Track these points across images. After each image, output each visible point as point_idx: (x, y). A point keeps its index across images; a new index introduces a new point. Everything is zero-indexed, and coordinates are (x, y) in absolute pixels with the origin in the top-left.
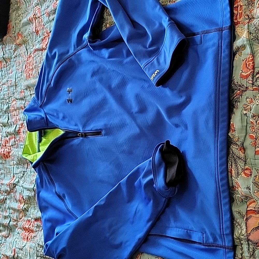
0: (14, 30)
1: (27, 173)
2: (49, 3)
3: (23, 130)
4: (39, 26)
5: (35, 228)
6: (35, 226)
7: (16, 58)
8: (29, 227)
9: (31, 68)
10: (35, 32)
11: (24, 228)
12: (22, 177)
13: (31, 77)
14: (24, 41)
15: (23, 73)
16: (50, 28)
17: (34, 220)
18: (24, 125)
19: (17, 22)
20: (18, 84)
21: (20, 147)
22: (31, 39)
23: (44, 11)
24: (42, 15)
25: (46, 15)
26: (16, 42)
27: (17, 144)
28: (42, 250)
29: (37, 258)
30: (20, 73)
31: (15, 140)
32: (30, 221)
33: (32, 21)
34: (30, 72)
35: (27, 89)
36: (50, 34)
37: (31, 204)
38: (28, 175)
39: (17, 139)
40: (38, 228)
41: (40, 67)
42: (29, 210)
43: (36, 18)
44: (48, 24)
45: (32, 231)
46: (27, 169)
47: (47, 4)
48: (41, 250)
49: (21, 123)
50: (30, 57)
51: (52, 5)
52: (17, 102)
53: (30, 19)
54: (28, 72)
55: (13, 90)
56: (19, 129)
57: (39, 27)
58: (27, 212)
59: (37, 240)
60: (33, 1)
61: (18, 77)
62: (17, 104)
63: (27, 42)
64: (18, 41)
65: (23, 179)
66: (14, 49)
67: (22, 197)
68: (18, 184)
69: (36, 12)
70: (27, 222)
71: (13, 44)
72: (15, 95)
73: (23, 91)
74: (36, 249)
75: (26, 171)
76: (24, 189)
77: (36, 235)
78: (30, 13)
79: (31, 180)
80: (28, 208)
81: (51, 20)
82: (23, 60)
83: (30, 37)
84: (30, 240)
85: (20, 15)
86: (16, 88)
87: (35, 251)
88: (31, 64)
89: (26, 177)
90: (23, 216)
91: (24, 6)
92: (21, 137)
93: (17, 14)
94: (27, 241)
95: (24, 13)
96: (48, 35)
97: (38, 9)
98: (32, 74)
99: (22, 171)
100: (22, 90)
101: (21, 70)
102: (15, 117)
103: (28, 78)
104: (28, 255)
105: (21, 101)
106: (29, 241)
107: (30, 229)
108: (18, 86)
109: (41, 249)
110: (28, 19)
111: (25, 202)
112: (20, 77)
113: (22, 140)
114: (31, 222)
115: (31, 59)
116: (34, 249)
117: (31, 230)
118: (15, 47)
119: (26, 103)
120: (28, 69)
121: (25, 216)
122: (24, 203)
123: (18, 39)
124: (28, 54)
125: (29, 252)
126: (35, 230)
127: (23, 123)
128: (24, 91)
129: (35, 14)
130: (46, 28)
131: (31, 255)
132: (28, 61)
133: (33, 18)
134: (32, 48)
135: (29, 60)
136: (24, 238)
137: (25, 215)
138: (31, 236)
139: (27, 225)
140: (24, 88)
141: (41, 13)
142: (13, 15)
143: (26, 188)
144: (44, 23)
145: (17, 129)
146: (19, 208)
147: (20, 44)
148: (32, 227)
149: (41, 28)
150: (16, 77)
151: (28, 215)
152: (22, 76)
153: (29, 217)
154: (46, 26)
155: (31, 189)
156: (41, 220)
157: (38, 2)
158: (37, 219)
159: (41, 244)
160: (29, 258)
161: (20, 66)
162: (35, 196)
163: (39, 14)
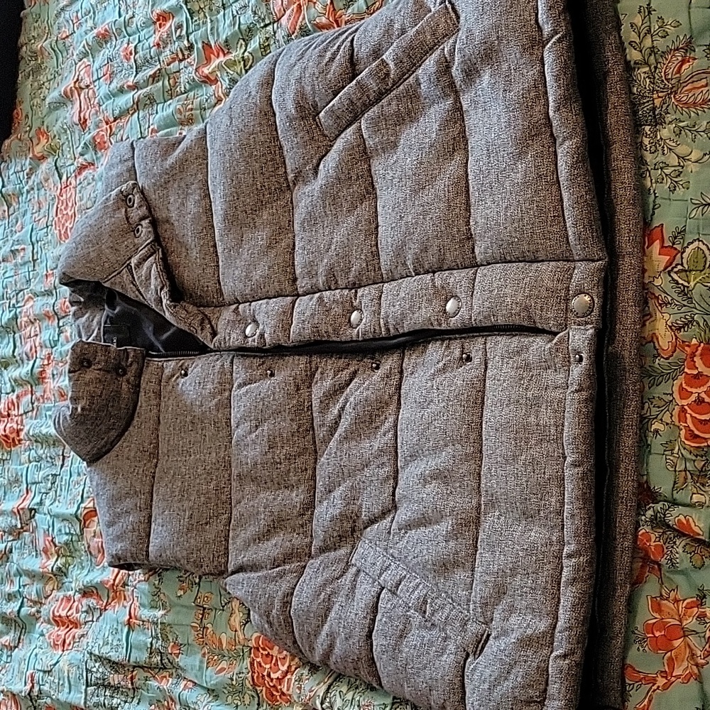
0: (29, 123)
1: (62, 478)
2: (112, 49)
3: (52, 371)
4: (88, 108)
5: (83, 615)
6: (83, 610)
7: (32, 192)
8: (68, 614)
9: (70, 214)
10: (78, 123)
11: (57, 619)
12: (48, 491)
13: (70, 235)
14: (52, 149)
15: (51, 230)
16: (113, 111)
17: (79, 595)
18: (54, 358)
19: (35, 103)
20: (39, 257)
21: (44, 415)
22: (69, 142)
23: (99, 71)
24: (96, 81)
25: (105, 80)
26: (33, 149)
27: (38, 407)
28: (99, 667)
29: (88, 688)
30: (44, 228)
31: (34, 397)
32: (70, 600)
33: (72, 97)
34: (67, 224)
36: (112, 124)
37: (73, 557)
38: (63, 483)
39: (38, 394)
40: (91, 614)
42: (70, 572)
43: (82, 89)
44: (109, 102)
45: (76, 624)
46: (61, 469)
47: (107, 51)
48: (97, 667)
49: (47, 353)
50: (67, 186)
52: (35, 303)
53: (67, 92)
54: (63, 225)
55: (27, 273)
56: (42, 369)
57: (89, 111)
58: (65, 577)
59: (88, 642)
60: (74, 48)
61: (38, 239)
62: (35, 308)
63: (59, 149)
64: (38, 150)
65: (51, 494)
66: (28, 170)
67: (52, 541)
68: (40, 510)
69: (82, 73)
70: (63, 603)
71: (26, 159)
72: (32, 285)
73: (51, 272)
74: (85, 667)
75: (58, 473)
76: (55, 519)
77: (85, 633)
78: (66, 78)
79: (73, 495)
80: (67, 566)
81: (114, 92)
82: (50, 195)
83: (66, 137)
84: (70, 647)
85: (43, 84)
86: (34, 266)
87: (83, 671)
88: (70, 205)
89: (59, 489)
90: (53, 589)
91: (54, 62)
92: (48, 390)
93: (36, 84)
94: (63, 651)
95: (52, 79)
96: (108, 126)
97: (86, 67)
99: (48, 475)
100: (49, 270)
101: (44, 221)
102: (32, 339)
103: (63, 239)
104: (67, 684)
105: (46, 298)
106: (67, 650)
107: (71, 618)
108: (39, 260)
109: (97, 665)
110: (62, 92)
111: (60, 552)
112: (44, 238)
113: (49, 395)
114: (74, 601)
115: (70, 190)
116: (79, 668)
117: (72, 623)
118: (30, 164)
119: (58, 301)
120: (62, 218)
121: (59, 589)
122: (56, 557)
123: (38, 144)
124: (61, 179)
125: (68, 677)
126: (82, 621)
127: (52, 353)
128: (53, 273)
129: (78, 80)
130: (105, 112)
131: (72, 683)
132: (62, 196)
133: (73, 88)
134: (73, 164)
135: (64, 196)
136: (56, 643)
137: (60, 585)
138: (74, 637)
139: (63, 610)
140: (54, 266)
141: (93, 77)
142: (26, 87)
143: (57, 516)
144: (99, 100)
145: (36, 370)
146: (45, 570)
147: (44, 157)
148: (77, 613)
149: (93, 111)
150: (34, 239)
151: (67, 584)
152: (49, 237)
153: (68, 591)
154: (104, 106)
155: (71, 515)
156: (97, 593)
157: (86, 50)
158: (86, 592)
159: (97, 653)
160: (66, 690)
161: (42, 211)
162: (82, 534)
163: (87, 79)
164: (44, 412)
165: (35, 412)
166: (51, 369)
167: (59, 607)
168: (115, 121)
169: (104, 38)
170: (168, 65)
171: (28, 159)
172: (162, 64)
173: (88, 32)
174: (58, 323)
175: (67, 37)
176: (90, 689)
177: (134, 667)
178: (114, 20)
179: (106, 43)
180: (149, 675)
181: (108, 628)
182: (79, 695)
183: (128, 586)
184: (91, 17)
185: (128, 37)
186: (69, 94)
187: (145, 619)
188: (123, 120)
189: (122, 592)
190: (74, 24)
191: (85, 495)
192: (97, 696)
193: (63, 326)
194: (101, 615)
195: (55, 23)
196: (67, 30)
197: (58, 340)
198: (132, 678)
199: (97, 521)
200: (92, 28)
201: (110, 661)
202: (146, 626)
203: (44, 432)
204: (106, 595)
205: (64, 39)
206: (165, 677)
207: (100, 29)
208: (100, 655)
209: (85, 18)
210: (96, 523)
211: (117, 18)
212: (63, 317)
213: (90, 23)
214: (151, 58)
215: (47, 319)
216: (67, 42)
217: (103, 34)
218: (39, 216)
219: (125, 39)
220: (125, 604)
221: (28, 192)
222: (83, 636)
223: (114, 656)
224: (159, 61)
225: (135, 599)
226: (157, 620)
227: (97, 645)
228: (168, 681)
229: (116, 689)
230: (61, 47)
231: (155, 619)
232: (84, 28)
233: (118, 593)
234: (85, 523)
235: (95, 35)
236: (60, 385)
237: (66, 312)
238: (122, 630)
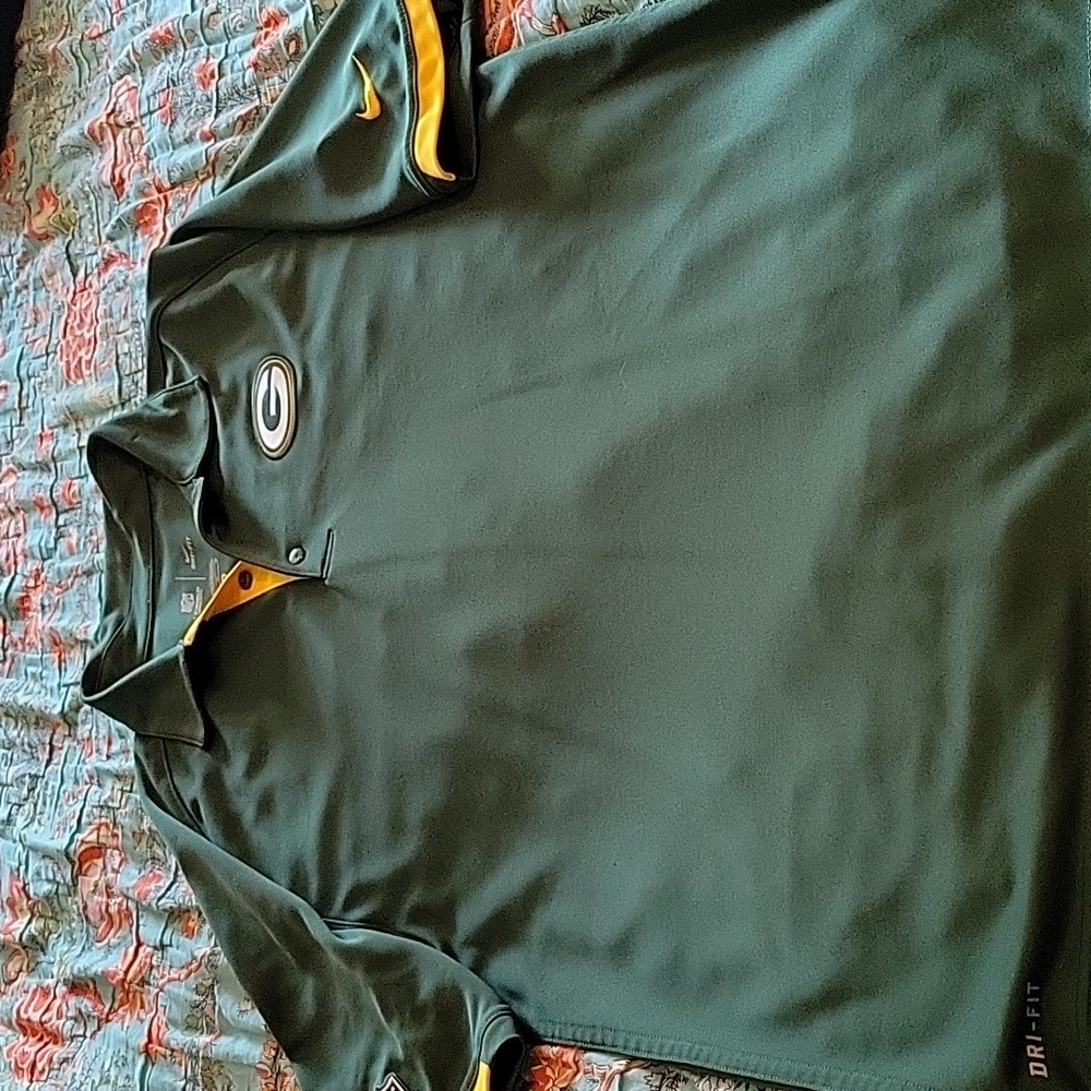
0: (27, 174)
1: (47, 783)
2: (178, 65)
3: (42, 599)
4: (129, 161)
5: (69, 1024)
6: (70, 1014)
7: (25, 292)
8: (44, 1019)
9: (87, 336)
10: (109, 183)
11: (24, 1023)
12: (22, 802)
13: (86, 372)
14: (63, 224)
15: (53, 359)
16: (170, 171)
17: (64, 989)
18: (46, 578)
19: (39, 143)
20: (30, 403)
21: (23, 672)
22: (92, 215)
23: (152, 98)
24: (145, 115)
25: (163, 116)
26: (30, 223)
27: (13, 656)
30: (43, 356)
31: (7, 639)
32: (48, 994)
33: (102, 139)
34: (82, 353)
35: (65, 425)
36: (168, 193)
37: (58, 921)
38: (49, 792)
39: (16, 635)
40: (82, 1024)
41: (123, 335)
42: (50, 946)
44: (165, 155)
45: (56, 1038)
46: (46, 767)
47: (168, 68)
49: (34, 568)
50: (85, 289)
52: (19, 481)
53: (93, 131)
54: (75, 354)
55: (9, 429)
56: (24, 594)
57: (130, 166)
58: (41, 954)
59: (74, 1074)
60: (110, 56)
61: (31, 373)
62: (19, 489)
63: (75, 225)
64: (39, 223)
65: (26, 807)
66: (19, 255)
67: (24, 888)
68: (7, 832)
69: (121, 100)
70: (36, 998)
71: (18, 235)
72: (15, 449)
73: (50, 432)
75: (41, 774)
76: (31, 853)
77: (71, 1056)
78: (93, 105)
79: (63, 816)
80: (46, 934)
81: (177, 141)
82: (56, 301)
83: (87, 206)
84: (44, 1077)
85: (54, 112)
86: (21, 419)
88: (88, 320)
89: (40, 801)
90: (21, 970)
91: (74, 77)
92: (32, 630)
93: (42, 110)
94: (31, 1081)
95: (69, 105)
96: (161, 196)
97: (129, 90)
98: (89, 362)
99: (24, 776)
100: (46, 427)
101: (42, 343)
102: (10, 541)
103: (73, 376)
105: (38, 474)
106: (38, 1081)
107: (47, 1026)
108: (30, 410)
110: (86, 128)
111: (36, 909)
113: (34, 640)
114: (55, 997)
115: (89, 296)
117: (49, 1034)
118: (24, 246)
119: (60, 482)
120: (74, 341)
121: (31, 971)
122: (29, 916)
123: (39, 213)
124: (75, 275)
126: (66, 1032)
127: (43, 570)
128: (52, 434)
129: (113, 111)
130: (156, 171)
132: (75, 305)
133: (105, 125)
134: (96, 253)
135: (79, 304)
136: (20, 1065)
137: (32, 965)
138: (51, 1060)
139: (34, 1010)
140: (55, 422)
141: (139, 108)
142: (24, 115)
143: (34, 849)
144: (149, 149)
145: (15, 595)
146: (9, 936)
147: (48, 236)
148: (58, 1018)
149: (137, 167)
150: (23, 373)
151: (44, 965)
152: (50, 371)
153: (46, 977)
154: (155, 160)
155: (58, 851)
156: (95, 988)
157: (130, 62)
158: (77, 986)
161: (40, 326)
162: (75, 885)
163: (130, 111)
164: (23, 667)
165: (7, 664)
166: (40, 596)
167: (29, 1005)
168: (172, 188)
169: (164, 45)
170: (274, 101)
171: (21, 238)
172: (263, 98)
173: (136, 31)
174: (57, 520)
175: (100, 35)
178: (183, 15)
179: (166, 53)
181: (110, 1053)
183: (150, 985)
184: (142, 6)
185: (206, 46)
186: (97, 134)
187: (176, 1048)
188: (186, 189)
189: (138, 995)
190: (112, 15)
191: (84, 819)
193: (65, 525)
194: (99, 1029)
195: (79, 10)
196: (100, 25)
197: (56, 548)
199: (101, 865)
200: (143, 25)
202: (177, 1059)
203: (21, 701)
204: (110, 995)
205: (94, 38)
207: (158, 28)
209: (132, 6)
210: (99, 870)
211: (189, 12)
212: (66, 511)
213: (141, 16)
214: (245, 87)
215: (38, 509)
216: (98, 45)
217: (161, 38)
218: (34, 333)
219: (202, 49)
220: (143, 1015)
221: (18, 291)
222: (66, 1060)
224: (259, 93)
225: (161, 1009)
226: (198, 1052)
227: (89, 1080)
230: (89, 51)
231: (194, 1051)
232: (129, 23)
233: (131, 995)
234: (80, 867)
235: (148, 37)
236: (53, 625)
237: (71, 503)
238: (134, 1060)
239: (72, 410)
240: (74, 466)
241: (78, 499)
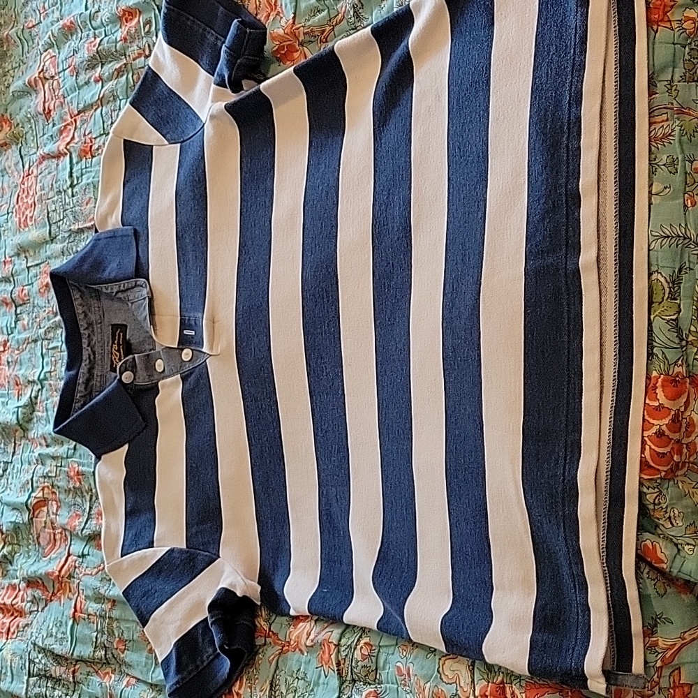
1: (14, 466)
2: (78, 41)
4: (52, 99)
5: (29, 605)
6: (29, 599)
8: (13, 603)
9: (30, 202)
10: (42, 112)
11: (2, 606)
13: (30, 223)
14: (15, 137)
15: (11, 217)
16: (78, 104)
17: (25, 585)
18: (11, 345)
22: (32, 131)
23: (65, 62)
24: (61, 72)
25: (71, 71)
28: (42, 658)
29: (31, 679)
30: (5, 215)
32: (16, 588)
33: (36, 87)
34: (27, 212)
35: (18, 255)
36: (77, 117)
37: (20, 545)
38: (15, 471)
40: (36, 604)
41: (51, 200)
42: (15, 560)
43: (46, 79)
44: (74, 94)
45: (21, 613)
46: (13, 456)
47: (73, 43)
48: (40, 658)
49: (3, 340)
50: (29, 175)
51: (86, 48)
53: (31, 82)
54: (23, 213)
57: (53, 102)
58: (9, 565)
59: (32, 633)
60: (39, 38)
63: (22, 137)
64: (1, 137)
65: (2, 481)
69: (47, 64)
70: (9, 591)
73: (10, 259)
74: (27, 657)
75: (10, 461)
76: (5, 507)
77: (30, 622)
78: (31, 67)
79: (23, 483)
80: (13, 554)
81: (81, 84)
82: (13, 183)
83: (29, 126)
84: (15, 636)
85: (8, 72)
87: (25, 661)
89: (10, 477)
91: (19, 51)
92: (3, 376)
93: (1, 71)
94: (7, 639)
95: (17, 67)
96: (73, 120)
97: (51, 57)
98: (31, 217)
100: (7, 256)
101: (5, 207)
103: (23, 226)
104: (9, 674)
105: (3, 284)
106: (11, 638)
107: (16, 606)
109: (40, 656)
110: (27, 81)
111: (7, 540)
112: (4, 225)
113: (3, 382)
114: (19, 590)
115: (32, 179)
116: (21, 658)
117: (17, 611)
119: (16, 288)
120: (23, 205)
121: (4, 576)
122: (4, 544)
124: (23, 167)
125: (11, 666)
126: (27, 609)
127: (8, 341)
128: (11, 260)
129: (42, 70)
130: (70, 104)
131: (14, 673)
132: (24, 184)
133: (38, 78)
134: (35, 153)
135: (26, 184)
136: (1, 630)
138: (18, 626)
139: (8, 598)
140: (12, 253)
141: (58, 68)
143: (8, 504)
144: (64, 92)
147: (6, 144)
148: (22, 602)
149: (58, 103)
151: (12, 571)
152: (10, 224)
153: (14, 578)
154: (69, 98)
155: (22, 503)
156: (43, 583)
157: (51, 41)
158: (31, 582)
159: (40, 644)
160: (9, 679)
161: (5, 197)
162: (31, 524)
163: (52, 70)
166: (7, 356)
167: (5, 595)
168: (78, 114)
169: (69, 31)
170: (134, 60)
172: (128, 58)
173: (54, 23)
174: (16, 311)
175: (34, 26)
176: (32, 680)
177: (77, 661)
178: (80, 13)
179: (72, 35)
180: (92, 670)
181: (52, 619)
182: (21, 686)
183: (74, 577)
184: (57, 9)
185: (93, 30)
186: (33, 83)
187: (92, 613)
188: (87, 114)
189: (67, 584)
190: (40, 14)
191: (35, 485)
192: (39, 687)
193: (21, 313)
194: (46, 605)
195: (21, 12)
196: (34, 20)
197: (15, 327)
198: (74, 672)
199: (46, 511)
200: (58, 19)
201: (53, 653)
202: (92, 620)
204: (52, 586)
205: (31, 28)
206: (108, 673)
207: (66, 21)
208: (44, 647)
209: (52, 9)
210: (45, 513)
211: (84, 11)
212: (21, 305)
213: (57, 14)
214: (116, 51)
215: (4, 304)
216: (33, 32)
217: (68, 26)
218: (2, 201)
219: (91, 32)
220: (71, 596)
222: (27, 625)
223: (58, 648)
224: (125, 55)
225: (81, 591)
226: (106, 614)
227: (40, 635)
228: (111, 678)
229: (58, 681)
230: (27, 36)
231: (104, 613)
232: (50, 19)
233: (63, 585)
234: (34, 513)
235: (60, 27)
236: (17, 373)
237: (23, 300)
238: (66, 623)
239: (21, 245)
240: (25, 279)
241: (28, 298)
